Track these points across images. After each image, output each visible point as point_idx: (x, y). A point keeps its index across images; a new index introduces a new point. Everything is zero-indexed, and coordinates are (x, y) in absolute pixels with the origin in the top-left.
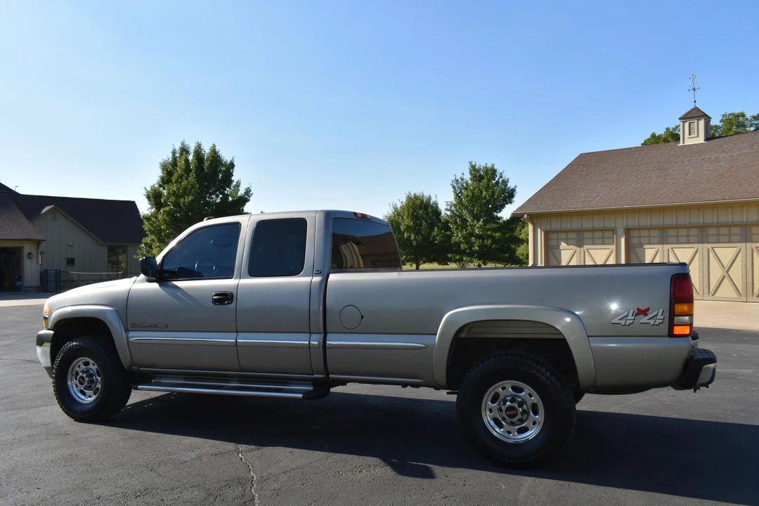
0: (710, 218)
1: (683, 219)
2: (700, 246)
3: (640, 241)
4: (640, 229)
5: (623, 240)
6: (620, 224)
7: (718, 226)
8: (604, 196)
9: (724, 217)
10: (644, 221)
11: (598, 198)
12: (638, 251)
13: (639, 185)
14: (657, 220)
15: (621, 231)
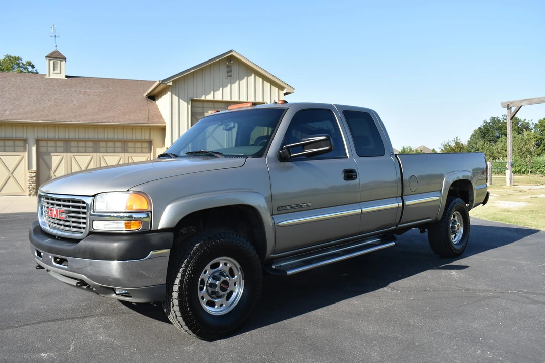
0: (101, 135)
1: (82, 134)
2: (95, 155)
3: (48, 150)
4: (48, 140)
5: (34, 149)
6: (31, 135)
7: (107, 141)
8: (12, 110)
9: (110, 135)
10: (52, 134)
11: (7, 112)
12: (46, 157)
13: (38, 105)
14: (62, 134)
15: (32, 141)
